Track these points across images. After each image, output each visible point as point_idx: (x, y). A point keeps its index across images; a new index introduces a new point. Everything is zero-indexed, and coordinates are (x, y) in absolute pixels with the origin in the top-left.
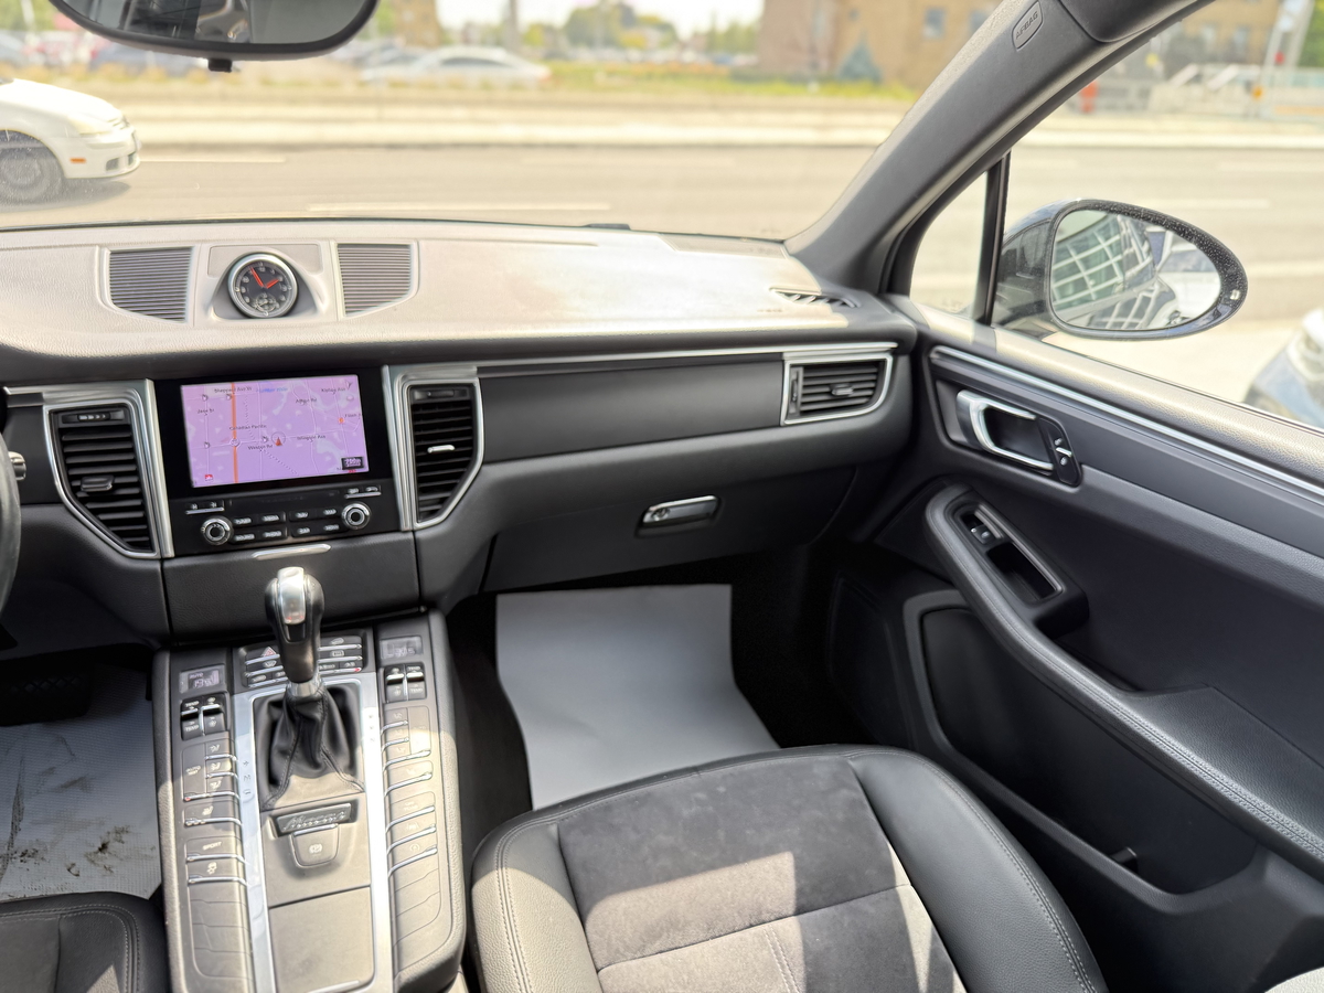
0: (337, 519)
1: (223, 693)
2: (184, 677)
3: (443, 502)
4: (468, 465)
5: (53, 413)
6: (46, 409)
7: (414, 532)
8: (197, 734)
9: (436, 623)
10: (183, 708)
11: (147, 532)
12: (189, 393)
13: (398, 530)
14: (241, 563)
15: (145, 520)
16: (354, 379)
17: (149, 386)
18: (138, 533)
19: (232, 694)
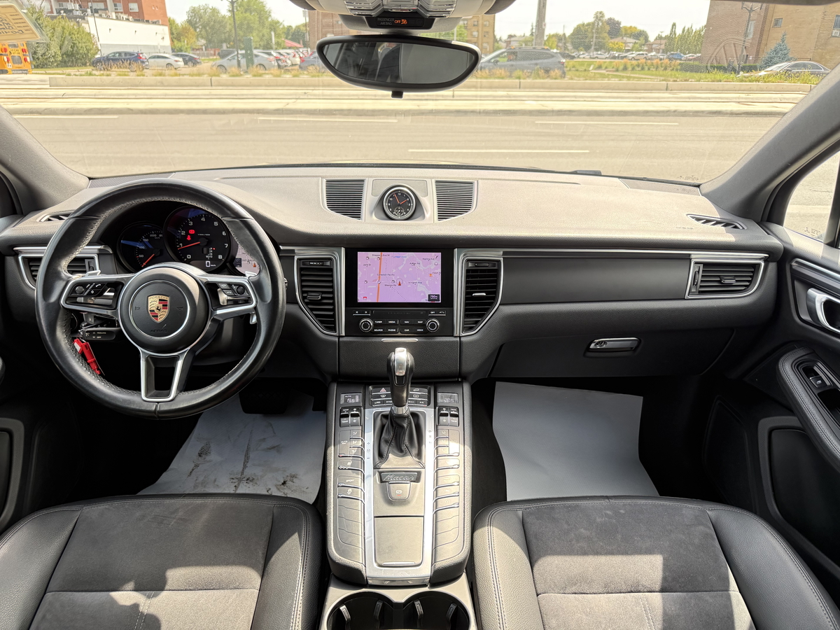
0: (423, 326)
1: (360, 407)
2: (343, 396)
3: (477, 323)
4: (492, 304)
5: (299, 259)
6: (296, 258)
7: (460, 337)
8: (347, 425)
9: (466, 388)
10: (341, 411)
11: (334, 322)
12: (361, 255)
13: (453, 336)
14: (376, 342)
15: (333, 316)
16: (439, 254)
17: (343, 250)
18: (330, 323)
19: (364, 408)
